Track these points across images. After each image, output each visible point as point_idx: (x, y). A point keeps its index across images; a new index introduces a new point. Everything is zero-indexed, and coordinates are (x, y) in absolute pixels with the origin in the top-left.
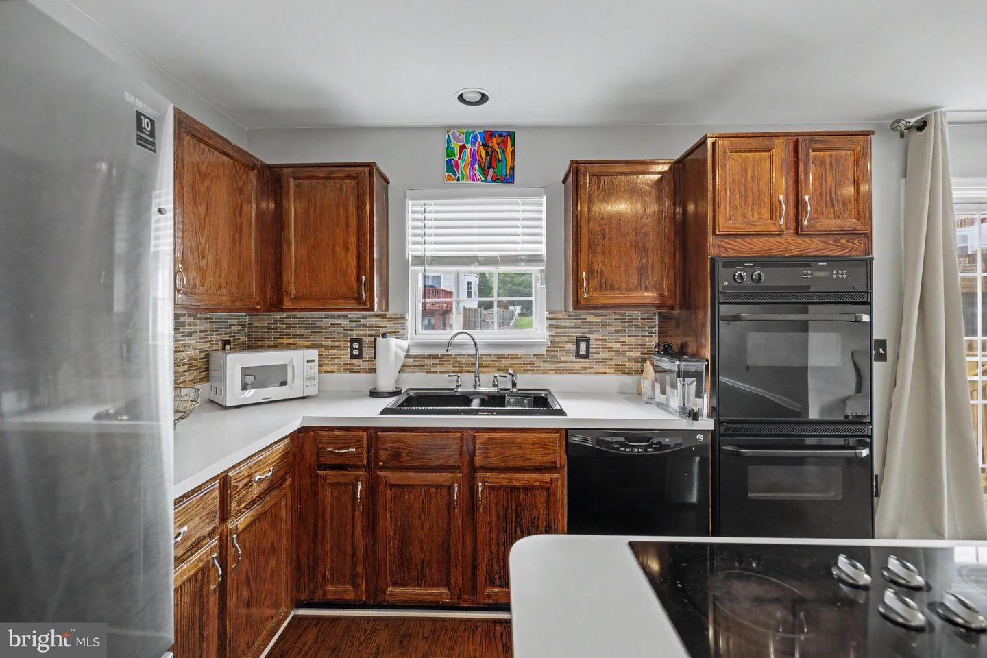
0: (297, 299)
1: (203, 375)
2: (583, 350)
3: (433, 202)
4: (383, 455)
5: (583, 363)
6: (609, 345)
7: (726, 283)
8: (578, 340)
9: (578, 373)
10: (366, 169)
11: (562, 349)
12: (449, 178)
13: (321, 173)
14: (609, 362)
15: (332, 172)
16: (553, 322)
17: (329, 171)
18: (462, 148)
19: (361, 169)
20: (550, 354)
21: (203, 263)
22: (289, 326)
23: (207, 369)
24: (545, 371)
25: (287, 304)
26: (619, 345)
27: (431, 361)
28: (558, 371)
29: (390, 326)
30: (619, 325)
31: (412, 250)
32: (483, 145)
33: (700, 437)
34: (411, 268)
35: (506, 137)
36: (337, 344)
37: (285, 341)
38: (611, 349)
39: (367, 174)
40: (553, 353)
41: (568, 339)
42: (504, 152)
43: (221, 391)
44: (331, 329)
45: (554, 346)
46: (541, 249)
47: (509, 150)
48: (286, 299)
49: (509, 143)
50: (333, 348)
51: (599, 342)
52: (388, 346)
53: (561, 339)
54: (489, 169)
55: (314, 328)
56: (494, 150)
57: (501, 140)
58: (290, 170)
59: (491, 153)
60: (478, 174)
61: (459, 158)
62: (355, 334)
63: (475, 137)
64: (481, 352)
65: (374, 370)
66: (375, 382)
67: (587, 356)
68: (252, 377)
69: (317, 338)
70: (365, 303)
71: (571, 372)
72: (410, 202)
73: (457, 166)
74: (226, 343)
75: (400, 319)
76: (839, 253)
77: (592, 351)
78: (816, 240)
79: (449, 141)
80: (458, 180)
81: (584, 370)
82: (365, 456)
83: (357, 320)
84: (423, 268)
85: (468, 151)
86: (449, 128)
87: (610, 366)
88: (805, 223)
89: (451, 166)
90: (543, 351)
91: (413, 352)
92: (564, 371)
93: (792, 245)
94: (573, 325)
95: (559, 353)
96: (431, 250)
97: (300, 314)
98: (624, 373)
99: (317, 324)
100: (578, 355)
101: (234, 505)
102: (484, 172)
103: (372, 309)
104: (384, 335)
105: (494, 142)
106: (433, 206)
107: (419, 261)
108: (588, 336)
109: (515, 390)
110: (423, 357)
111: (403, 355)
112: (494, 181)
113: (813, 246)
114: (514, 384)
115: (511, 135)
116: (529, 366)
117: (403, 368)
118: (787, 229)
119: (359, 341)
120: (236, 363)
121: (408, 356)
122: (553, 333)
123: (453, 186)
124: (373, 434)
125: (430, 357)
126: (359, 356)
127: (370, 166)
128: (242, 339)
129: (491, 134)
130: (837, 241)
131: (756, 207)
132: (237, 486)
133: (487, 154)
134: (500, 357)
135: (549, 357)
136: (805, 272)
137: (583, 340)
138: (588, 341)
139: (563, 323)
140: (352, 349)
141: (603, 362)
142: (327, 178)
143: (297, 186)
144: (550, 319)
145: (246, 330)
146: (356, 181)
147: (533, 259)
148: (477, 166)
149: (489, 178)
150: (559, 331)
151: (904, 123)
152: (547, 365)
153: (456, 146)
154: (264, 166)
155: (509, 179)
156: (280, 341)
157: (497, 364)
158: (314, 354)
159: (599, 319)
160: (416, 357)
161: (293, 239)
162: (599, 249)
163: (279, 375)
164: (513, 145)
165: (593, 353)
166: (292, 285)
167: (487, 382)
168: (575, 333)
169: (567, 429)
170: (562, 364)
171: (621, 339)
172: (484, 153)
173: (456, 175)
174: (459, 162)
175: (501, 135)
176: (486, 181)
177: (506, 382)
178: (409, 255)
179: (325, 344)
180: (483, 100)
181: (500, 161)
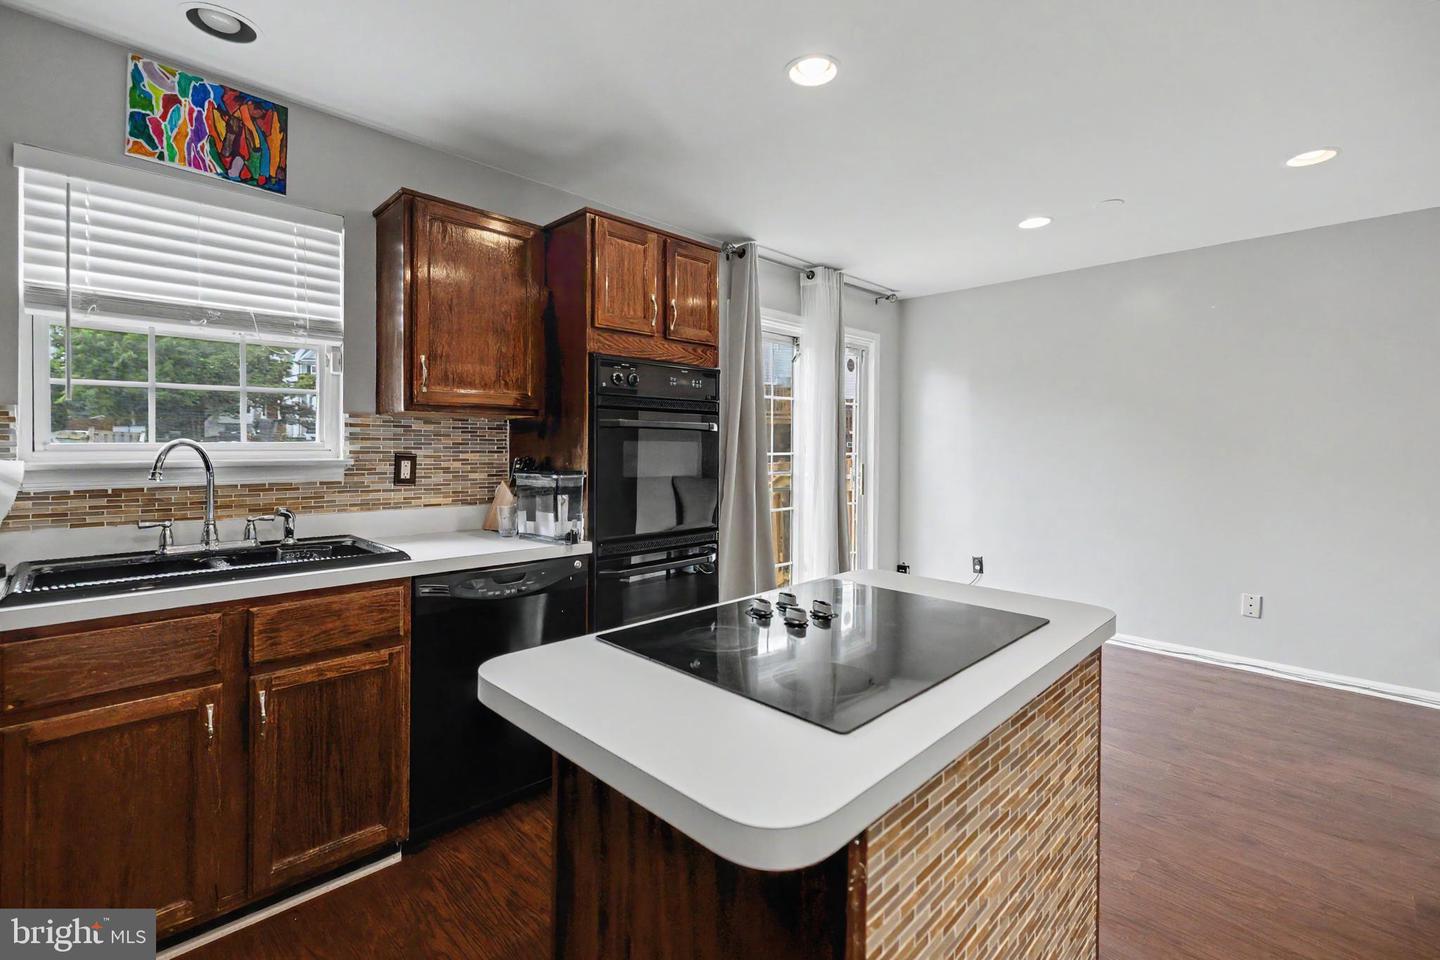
2: (405, 472)
3: (89, 184)
5: (404, 492)
6: (444, 465)
7: (604, 384)
8: (399, 459)
9: (397, 506)
12: (137, 148)
14: (443, 489)
16: (357, 430)
18: (170, 101)
20: (350, 479)
24: (343, 508)
26: (458, 465)
27: (83, 504)
28: (365, 506)
30: (458, 435)
32: (219, 109)
33: (577, 563)
34: (25, 311)
35: (271, 112)
38: (446, 470)
40: (356, 479)
41: (381, 456)
42: (265, 136)
45: (357, 468)
46: (337, 314)
47: (277, 135)
49: (276, 125)
51: (429, 461)
53: (371, 456)
54: (233, 156)
56: (243, 126)
57: (258, 112)
59: (236, 129)
60: (208, 159)
61: (164, 117)
63: (203, 92)
64: (219, 480)
67: (412, 481)
71: (387, 506)
72: (23, 171)
73: (160, 133)
76: (696, 363)
77: (419, 473)
78: (680, 347)
79: (137, 77)
80: (161, 157)
81: (407, 503)
84: (62, 314)
85: (184, 111)
86: (134, 52)
87: (445, 494)
88: (672, 328)
89: (142, 129)
90: (338, 476)
91: (37, 486)
92: (375, 505)
93: (660, 350)
94: (390, 435)
95: (367, 479)
96: (82, 281)
98: (465, 502)
100: (397, 480)
102: (221, 159)
105: (242, 113)
106: (88, 194)
107: (52, 298)
108: (413, 451)
109: (291, 541)
110: (61, 497)
112: (244, 181)
113: (676, 352)
114: (289, 532)
115: (282, 111)
116: (316, 497)
117: (13, 520)
118: (657, 332)
122: (357, 447)
123: (145, 166)
125: (81, 494)
129: (241, 98)
130: (695, 350)
131: (632, 303)
133: (229, 129)
135: (352, 484)
136: (672, 378)
137: (406, 458)
138: (413, 459)
139: (372, 432)
141: (435, 489)
144: (351, 425)
147: (321, 328)
148: (205, 143)
149: (234, 172)
150: (368, 444)
151: (730, 247)
152: (346, 498)
153: (158, 94)
155: (277, 184)
157: (248, 500)
159: (431, 427)
160: (39, 498)
162: (445, 326)
164: (284, 129)
165: (422, 477)
167: (231, 532)
168: (392, 447)
169: (414, 578)
170: (371, 496)
171: (462, 456)
172: (221, 126)
173: (154, 147)
174: (163, 125)
175: (259, 103)
176: (226, 176)
177: (270, 530)
178: (22, 281)
180: (242, 36)
181: (259, 150)
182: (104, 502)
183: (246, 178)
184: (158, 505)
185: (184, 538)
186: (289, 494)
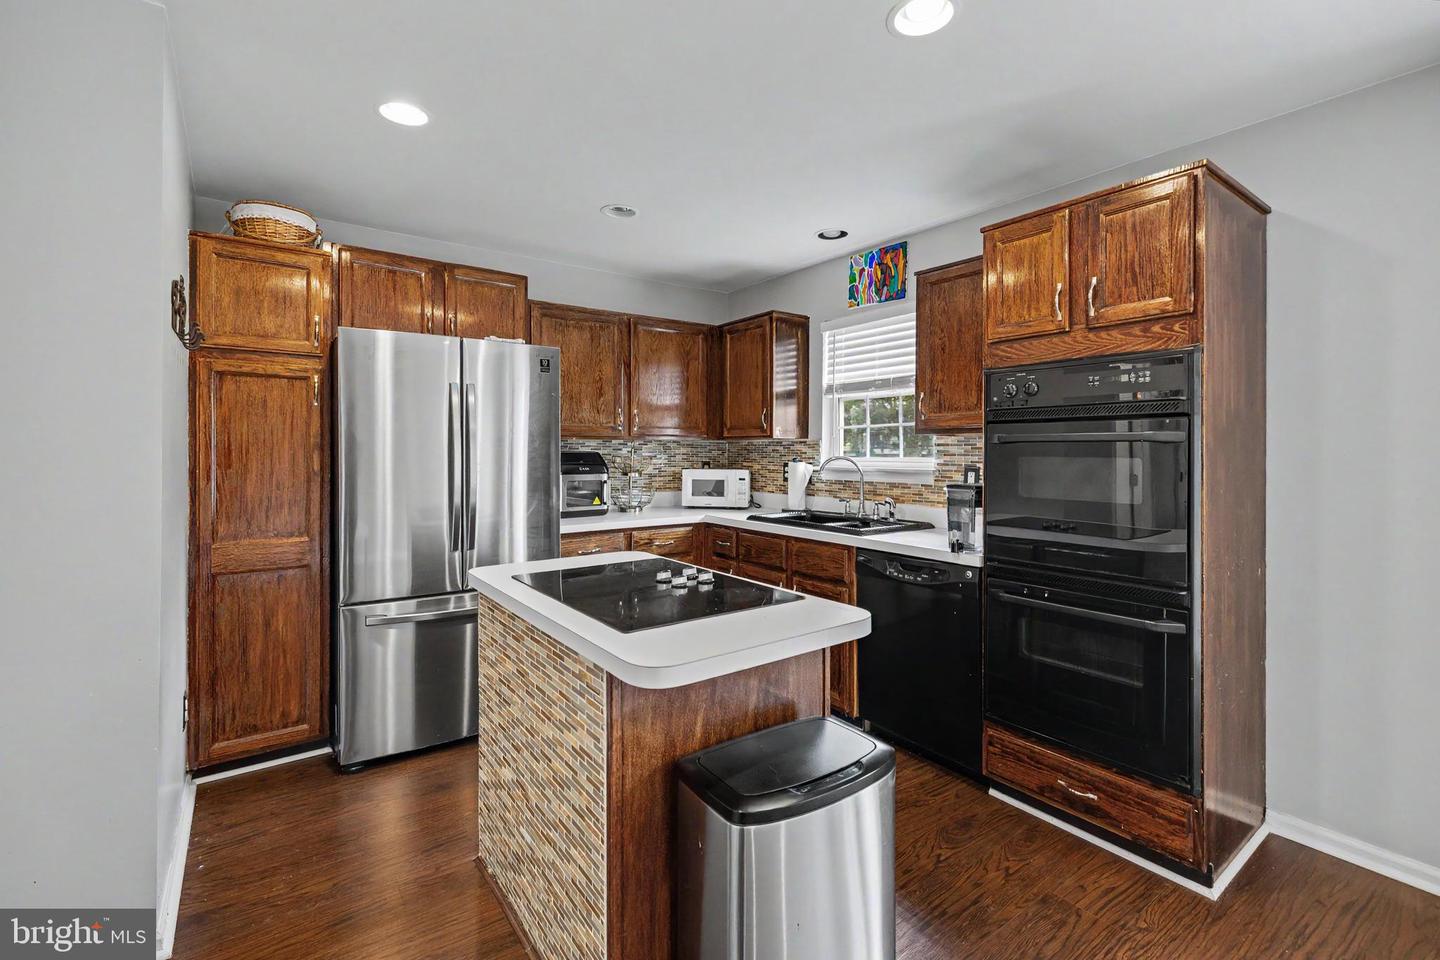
0: (730, 429)
2: (970, 482)
3: (844, 330)
7: (995, 399)
8: (967, 470)
10: (766, 317)
11: (950, 480)
12: (851, 305)
13: (744, 326)
16: (941, 448)
17: (748, 324)
18: (863, 270)
19: (762, 318)
20: (937, 484)
22: (749, 451)
24: (933, 504)
25: (726, 433)
27: (837, 487)
29: (809, 452)
31: (826, 381)
32: (879, 264)
33: (971, 574)
34: (825, 397)
35: (899, 250)
36: (776, 468)
37: (746, 464)
39: (769, 321)
40: (940, 484)
41: (955, 468)
42: (896, 266)
44: (772, 455)
45: (941, 476)
47: (902, 262)
48: (724, 429)
49: (902, 256)
50: (774, 471)
52: (795, 470)
53: (950, 468)
54: (884, 288)
55: (763, 453)
56: (888, 267)
57: (894, 254)
58: (727, 327)
59: (885, 271)
60: (874, 295)
61: (859, 283)
62: (787, 459)
63: (872, 258)
65: (787, 491)
68: (699, 488)
69: (764, 462)
70: (765, 432)
72: (827, 334)
73: (858, 292)
75: (816, 446)
76: (1149, 347)
78: (1114, 333)
79: (851, 267)
80: (859, 305)
82: (734, 550)
83: (788, 448)
84: (831, 396)
85: (866, 273)
86: (852, 254)
88: (1092, 314)
89: (853, 293)
90: (931, 481)
91: (821, 477)
93: (1081, 344)
94: (961, 452)
96: (841, 378)
99: (765, 450)
102: (879, 292)
104: (794, 460)
105: (888, 259)
106: (843, 335)
107: (830, 389)
108: (977, 465)
109: (892, 520)
110: (834, 482)
112: (886, 300)
113: (1111, 342)
114: (892, 515)
115: (904, 246)
116: (917, 497)
117: (809, 491)
120: (689, 476)
121: (819, 480)
122: (942, 461)
123: (857, 311)
125: (839, 482)
127: (770, 313)
128: (722, 462)
129: (884, 251)
130: (1145, 330)
131: (1033, 304)
133: (882, 273)
134: (893, 486)
135: (937, 489)
136: (1091, 378)
137: (973, 470)
138: (975, 471)
139: (952, 451)
140: (784, 473)
142: (747, 330)
143: (731, 339)
144: (939, 445)
145: (726, 455)
146: (762, 329)
148: (873, 287)
150: (948, 458)
152: (935, 498)
153: (857, 270)
154: (713, 328)
155: (901, 294)
157: (888, 492)
158: (745, 474)
160: (822, 482)
162: (939, 365)
163: (718, 489)
164: (905, 256)
166: (727, 419)
168: (963, 461)
169: (858, 548)
172: (879, 273)
173: (856, 300)
174: (860, 286)
175: (894, 248)
176: (880, 301)
178: (825, 386)
179: (769, 467)
180: (843, 234)
181: (894, 277)
182: (841, 487)
186: (906, 491)
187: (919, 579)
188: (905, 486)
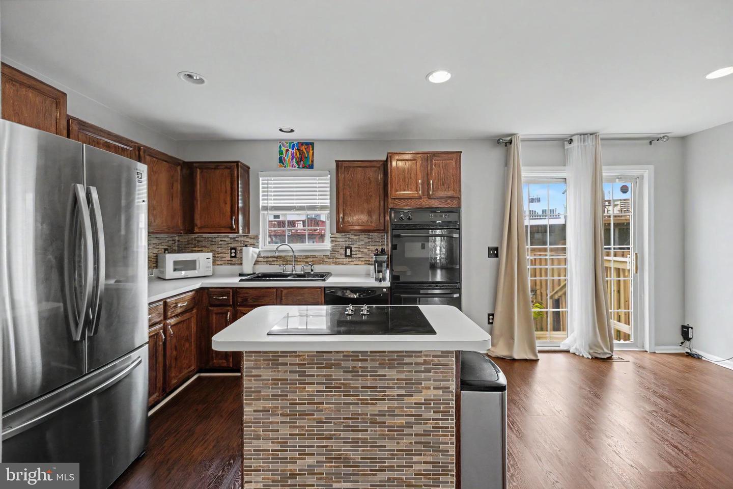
0: (201, 228)
1: (155, 265)
2: (348, 253)
3: (272, 178)
4: (240, 300)
5: (348, 260)
6: (361, 250)
7: (396, 220)
8: (346, 248)
9: (345, 264)
10: (235, 164)
11: (338, 252)
12: (281, 166)
13: (213, 166)
14: (361, 259)
15: (218, 166)
16: (334, 239)
17: (217, 165)
18: (287, 151)
19: (232, 164)
20: (331, 255)
21: (155, 212)
22: (199, 242)
23: (157, 262)
24: (329, 264)
25: (196, 230)
26: (366, 250)
27: (271, 259)
28: (336, 263)
29: (251, 241)
30: (366, 240)
31: (262, 203)
32: (297, 149)
33: (385, 290)
34: (262, 212)
35: (310, 145)
36: (224, 250)
37: (196, 249)
38: (362, 252)
39: (235, 167)
40: (333, 255)
41: (340, 247)
42: (308, 152)
43: (163, 272)
44: (220, 243)
45: (334, 251)
46: (327, 202)
47: (311, 152)
48: (196, 228)
49: (311, 148)
50: (221, 253)
51: (357, 249)
52: (248, 251)
53: (336, 247)
54: (301, 161)
55: (212, 242)
56: (303, 152)
57: (307, 147)
58: (197, 164)
60: (295, 164)
61: (285, 156)
62: (233, 246)
63: (293, 146)
64: (296, 254)
65: (241, 264)
66: (242, 269)
67: (351, 256)
68: (178, 266)
69: (214, 247)
70: (235, 230)
71: (343, 264)
72: (261, 179)
73: (285, 160)
74: (165, 250)
75: (256, 237)
76: (446, 206)
77: (353, 253)
79: (280, 147)
80: (285, 167)
81: (349, 263)
82: (231, 300)
83: (234, 239)
84: (267, 212)
85: (290, 152)
86: (280, 141)
87: (362, 261)
88: (431, 193)
89: (281, 160)
90: (328, 254)
91: (262, 254)
92: (339, 263)
93: (426, 202)
94: (344, 240)
95: (337, 255)
96: (272, 203)
97: (204, 235)
98: (369, 264)
99: (213, 240)
100: (346, 256)
101: (169, 313)
102: (298, 163)
103: (238, 233)
104: (246, 246)
105: (303, 148)
106: (272, 181)
107: (265, 208)
108: (351, 246)
109: (312, 273)
110: (267, 257)
111: (256, 256)
112: (303, 168)
113: (435, 203)
114: (312, 270)
115: (312, 144)
116: (322, 262)
117: (257, 262)
118: (423, 195)
119: (235, 249)
120: (170, 259)
121: (258, 256)
122: (333, 245)
123: (283, 170)
124: (236, 291)
125: (271, 257)
126: (235, 257)
127: (237, 162)
128: (174, 248)
129: (302, 144)
130: (446, 201)
131: (409, 186)
132: (170, 306)
133: (300, 154)
134: (307, 257)
135: (332, 257)
136: (431, 215)
137: (349, 248)
138: (351, 248)
139: (339, 240)
140: (231, 253)
141: (359, 259)
142: (215, 169)
143: (201, 173)
144: (332, 237)
145: (177, 243)
146: (230, 170)
147: (323, 208)
148: (294, 160)
149: (301, 166)
150: (337, 243)
151: (501, 140)
152: (331, 261)
153: (284, 149)
154: (184, 162)
155: (311, 167)
156: (194, 249)
157: (304, 260)
158: (210, 255)
159: (357, 237)
160: (264, 257)
161: (199, 199)
162: (349, 203)
163: (191, 265)
164: (313, 149)
165: (354, 255)
166: (198, 222)
167: (299, 269)
168: (345, 244)
169: (325, 287)
170: (338, 260)
171: (368, 247)
172: (298, 153)
173: (284, 164)
174: (286, 158)
175: (307, 144)
176: (299, 168)
177: (308, 269)
178: (261, 205)
179: (217, 250)
180: (292, 131)
181: (306, 158)
182: (275, 259)
183: (303, 167)
184: (284, 260)
185: (288, 269)
186: (315, 259)
187: (362, 296)
188: (314, 257)
